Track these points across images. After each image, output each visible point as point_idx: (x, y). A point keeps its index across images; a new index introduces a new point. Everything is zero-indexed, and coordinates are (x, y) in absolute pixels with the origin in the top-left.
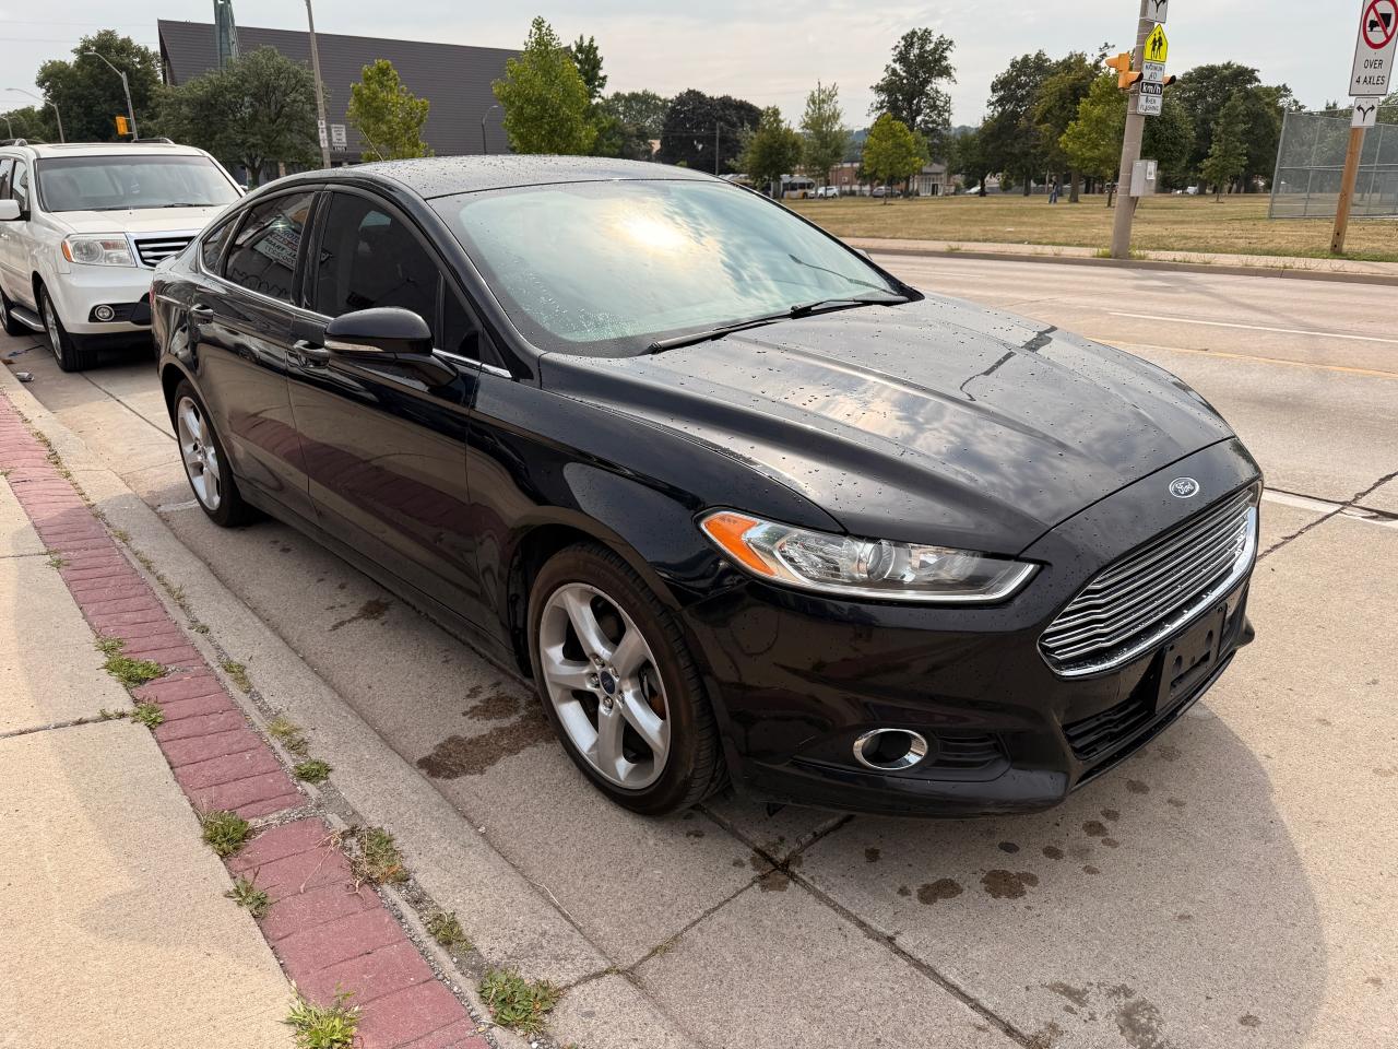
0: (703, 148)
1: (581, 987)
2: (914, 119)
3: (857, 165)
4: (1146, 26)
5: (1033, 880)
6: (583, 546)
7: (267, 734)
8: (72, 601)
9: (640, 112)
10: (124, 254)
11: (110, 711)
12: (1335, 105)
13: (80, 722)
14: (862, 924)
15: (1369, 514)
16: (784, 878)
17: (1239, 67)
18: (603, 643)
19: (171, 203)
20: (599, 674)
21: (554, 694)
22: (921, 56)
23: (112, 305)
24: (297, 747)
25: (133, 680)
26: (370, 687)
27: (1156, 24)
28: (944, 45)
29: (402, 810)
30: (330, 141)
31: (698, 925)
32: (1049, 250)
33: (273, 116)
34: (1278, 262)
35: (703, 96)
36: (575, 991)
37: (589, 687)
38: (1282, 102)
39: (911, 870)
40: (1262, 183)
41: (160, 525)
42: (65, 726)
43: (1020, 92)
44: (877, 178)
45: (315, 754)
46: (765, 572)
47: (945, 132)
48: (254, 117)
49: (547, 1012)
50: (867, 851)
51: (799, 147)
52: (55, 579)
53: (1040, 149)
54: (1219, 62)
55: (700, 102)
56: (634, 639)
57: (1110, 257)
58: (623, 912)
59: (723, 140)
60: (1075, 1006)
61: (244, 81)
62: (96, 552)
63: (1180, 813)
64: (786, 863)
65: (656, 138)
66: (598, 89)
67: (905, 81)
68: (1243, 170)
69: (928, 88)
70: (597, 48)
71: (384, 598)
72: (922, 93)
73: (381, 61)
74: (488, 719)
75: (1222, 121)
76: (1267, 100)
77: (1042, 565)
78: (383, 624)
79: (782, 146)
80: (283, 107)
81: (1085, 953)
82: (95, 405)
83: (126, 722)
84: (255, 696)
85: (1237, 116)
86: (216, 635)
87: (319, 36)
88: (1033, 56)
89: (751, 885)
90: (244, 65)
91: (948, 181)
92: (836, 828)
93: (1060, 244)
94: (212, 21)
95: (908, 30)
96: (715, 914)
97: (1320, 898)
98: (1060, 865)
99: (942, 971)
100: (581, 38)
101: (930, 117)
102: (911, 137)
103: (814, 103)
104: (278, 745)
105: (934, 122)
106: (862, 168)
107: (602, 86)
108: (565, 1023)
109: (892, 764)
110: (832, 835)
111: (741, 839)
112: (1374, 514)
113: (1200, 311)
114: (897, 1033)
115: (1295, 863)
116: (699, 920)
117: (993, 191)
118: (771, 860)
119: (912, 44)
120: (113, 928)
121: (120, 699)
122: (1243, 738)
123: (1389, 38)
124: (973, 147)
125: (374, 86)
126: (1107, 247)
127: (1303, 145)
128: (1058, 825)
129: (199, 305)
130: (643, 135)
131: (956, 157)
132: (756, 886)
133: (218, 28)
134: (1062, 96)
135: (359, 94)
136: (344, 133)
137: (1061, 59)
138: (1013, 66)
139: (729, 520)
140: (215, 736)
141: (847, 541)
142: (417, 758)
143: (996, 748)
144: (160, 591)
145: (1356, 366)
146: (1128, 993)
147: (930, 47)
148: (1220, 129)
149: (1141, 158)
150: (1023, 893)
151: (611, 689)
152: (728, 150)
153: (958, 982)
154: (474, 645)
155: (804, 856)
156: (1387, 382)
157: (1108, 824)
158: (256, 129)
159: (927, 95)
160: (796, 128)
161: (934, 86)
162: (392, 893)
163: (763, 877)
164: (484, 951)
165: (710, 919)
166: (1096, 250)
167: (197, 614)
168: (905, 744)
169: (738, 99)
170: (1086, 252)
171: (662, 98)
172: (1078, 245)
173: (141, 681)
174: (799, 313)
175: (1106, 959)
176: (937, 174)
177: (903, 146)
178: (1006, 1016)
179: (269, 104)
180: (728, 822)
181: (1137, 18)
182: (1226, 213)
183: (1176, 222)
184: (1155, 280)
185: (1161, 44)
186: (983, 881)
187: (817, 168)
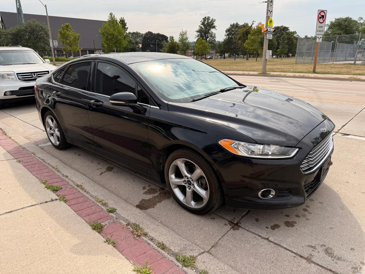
0: (153, 46)
1: (200, 256)
2: (207, 39)
3: (193, 51)
4: (268, 18)
5: (295, 223)
6: (183, 149)
7: (96, 202)
8: (28, 171)
9: (136, 37)
10: (13, 77)
11: (53, 199)
12: (307, 36)
13: (46, 202)
14: (260, 236)
15: (342, 134)
16: (238, 227)
17: (285, 27)
18: (188, 173)
19: (24, 63)
20: (186, 181)
21: (172, 186)
22: (208, 23)
23: (10, 91)
24: (105, 205)
25: (55, 191)
26: (116, 189)
27: (270, 17)
28: (213, 21)
29: (138, 218)
30: (53, 45)
31: (221, 240)
32: (246, 73)
33: (35, 38)
34: (302, 74)
35: (152, 33)
36: (199, 257)
37: (183, 184)
38: (295, 35)
39: (267, 223)
40: (291, 55)
41: (41, 150)
42: (43, 203)
43: (233, 33)
44: (198, 54)
45: (111, 206)
46: (236, 153)
47: (214, 43)
48: (30, 38)
49: (194, 262)
50: (255, 219)
51: (179, 47)
52: (20, 165)
53: (238, 47)
54: (280, 26)
55: (152, 35)
56: (199, 172)
57: (262, 74)
58: (202, 238)
59: (158, 44)
60: (314, 250)
61: (26, 29)
62: (28, 158)
63: (323, 205)
64: (237, 224)
65: (140, 44)
66: (126, 31)
67: (204, 30)
68: (287, 52)
69: (210, 31)
70: (125, 20)
71: (112, 166)
72: (208, 33)
73: (66, 23)
74: (150, 194)
75: (282, 40)
76: (291, 35)
77: (300, 148)
78: (114, 172)
79: (175, 46)
80: (38, 35)
81: (313, 238)
82: (8, 118)
83: (58, 201)
84: (88, 193)
85: (285, 39)
86: (71, 178)
87: (49, 16)
88: (235, 24)
89: (231, 229)
90: (26, 24)
91: (215, 54)
92: (246, 214)
93: (248, 71)
94: (16, 12)
95: (204, 17)
96: (224, 237)
97: (359, 221)
98: (300, 219)
99: (282, 245)
100: (121, 18)
101: (211, 39)
102: (207, 44)
103: (181, 35)
104: (100, 205)
105: (212, 40)
106: (194, 52)
107: (126, 30)
108: (200, 265)
109: (267, 197)
110: (246, 216)
111: (224, 219)
112: (343, 134)
113: (288, 87)
114: (276, 260)
115: (351, 214)
116: (221, 238)
117: (227, 57)
118: (233, 223)
119: (205, 20)
120: (79, 252)
121: (54, 196)
122: (331, 187)
123: (324, 21)
124: (221, 46)
125: (65, 30)
126: (261, 71)
127: (300, 46)
128: (297, 210)
129: (55, 91)
130: (137, 43)
131: (217, 49)
132: (232, 229)
133: (18, 14)
134: (243, 34)
135: (61, 33)
136: (57, 43)
137: (242, 24)
138: (231, 26)
139: (226, 141)
140: (83, 203)
141: (257, 145)
142: (135, 205)
143: (290, 192)
144: (50, 167)
145: (328, 100)
146: (325, 246)
147: (210, 21)
148: (281, 42)
149: (268, 50)
150: (294, 226)
151: (190, 184)
152: (159, 47)
153: (286, 247)
154: (140, 176)
155: (241, 221)
156: (336, 103)
157: (308, 209)
158: (30, 42)
159: (210, 33)
160: (177, 41)
161: (211, 31)
162: (145, 239)
163: (233, 227)
164: (173, 250)
165: (223, 238)
166: (258, 72)
167: (63, 173)
168: (269, 192)
169: (161, 34)
170: (256, 73)
171: (141, 33)
172: (253, 71)
173: (57, 191)
174: (222, 91)
175: (317, 239)
176: (213, 53)
177: (205, 46)
178: (300, 253)
179: (34, 35)
180: (220, 215)
181: (266, 15)
182: (285, 63)
183: (274, 65)
184: (274, 79)
185: (271, 22)
186: (284, 224)
187: (183, 52)
